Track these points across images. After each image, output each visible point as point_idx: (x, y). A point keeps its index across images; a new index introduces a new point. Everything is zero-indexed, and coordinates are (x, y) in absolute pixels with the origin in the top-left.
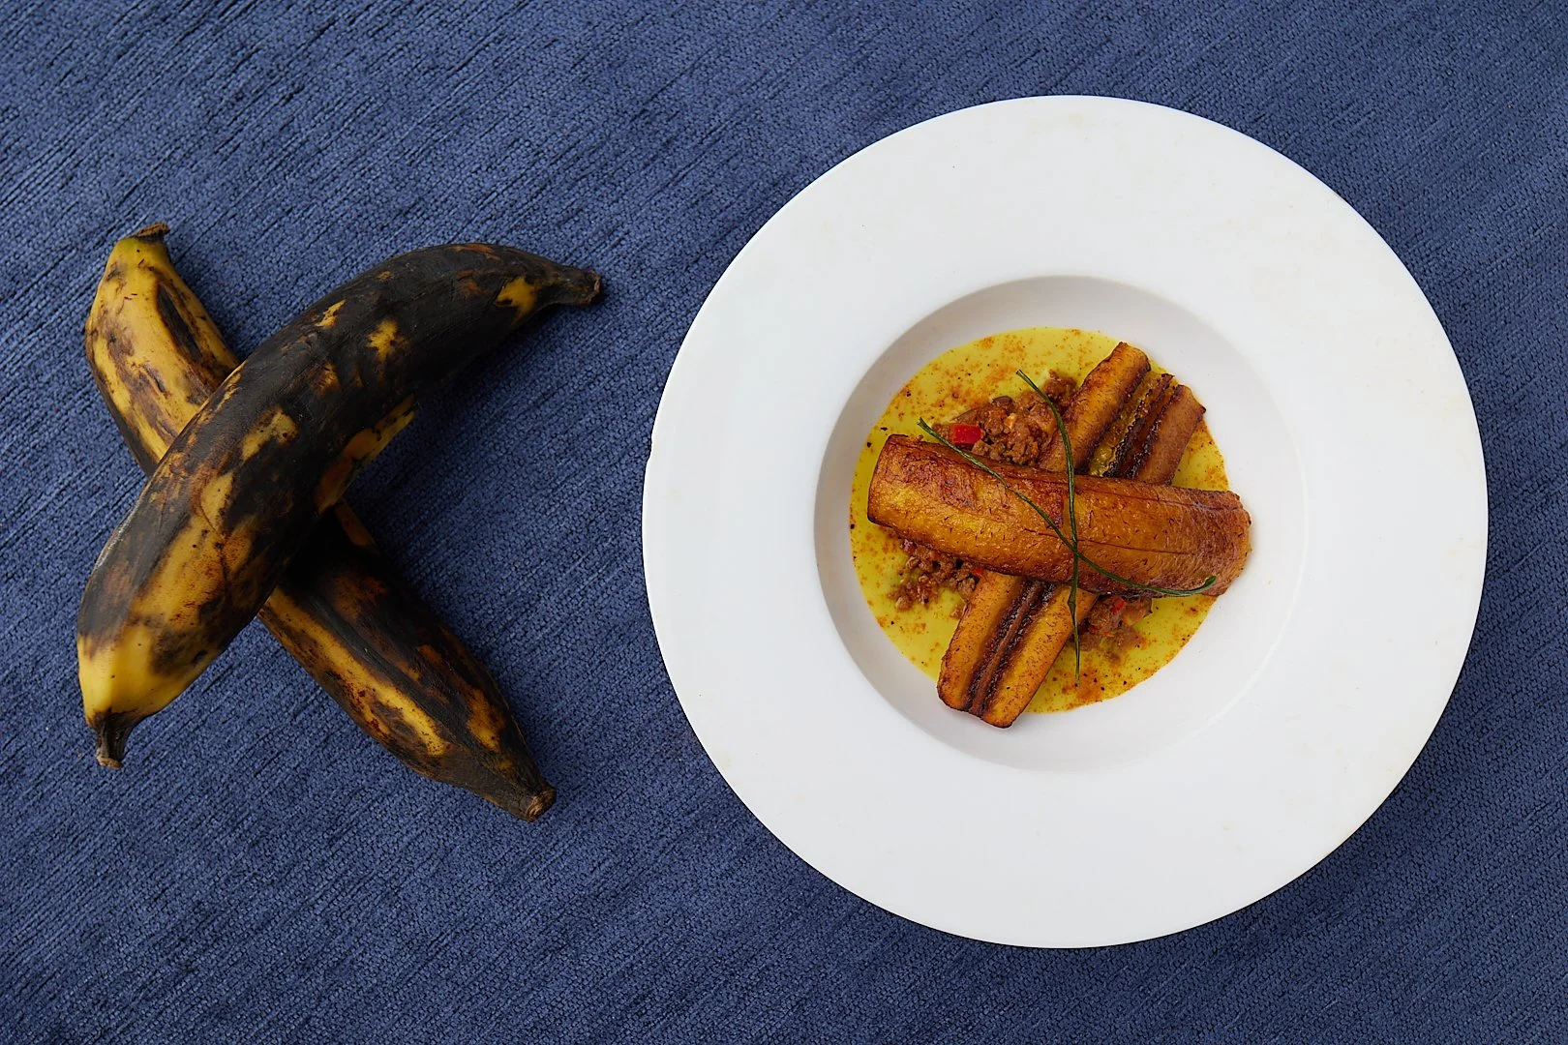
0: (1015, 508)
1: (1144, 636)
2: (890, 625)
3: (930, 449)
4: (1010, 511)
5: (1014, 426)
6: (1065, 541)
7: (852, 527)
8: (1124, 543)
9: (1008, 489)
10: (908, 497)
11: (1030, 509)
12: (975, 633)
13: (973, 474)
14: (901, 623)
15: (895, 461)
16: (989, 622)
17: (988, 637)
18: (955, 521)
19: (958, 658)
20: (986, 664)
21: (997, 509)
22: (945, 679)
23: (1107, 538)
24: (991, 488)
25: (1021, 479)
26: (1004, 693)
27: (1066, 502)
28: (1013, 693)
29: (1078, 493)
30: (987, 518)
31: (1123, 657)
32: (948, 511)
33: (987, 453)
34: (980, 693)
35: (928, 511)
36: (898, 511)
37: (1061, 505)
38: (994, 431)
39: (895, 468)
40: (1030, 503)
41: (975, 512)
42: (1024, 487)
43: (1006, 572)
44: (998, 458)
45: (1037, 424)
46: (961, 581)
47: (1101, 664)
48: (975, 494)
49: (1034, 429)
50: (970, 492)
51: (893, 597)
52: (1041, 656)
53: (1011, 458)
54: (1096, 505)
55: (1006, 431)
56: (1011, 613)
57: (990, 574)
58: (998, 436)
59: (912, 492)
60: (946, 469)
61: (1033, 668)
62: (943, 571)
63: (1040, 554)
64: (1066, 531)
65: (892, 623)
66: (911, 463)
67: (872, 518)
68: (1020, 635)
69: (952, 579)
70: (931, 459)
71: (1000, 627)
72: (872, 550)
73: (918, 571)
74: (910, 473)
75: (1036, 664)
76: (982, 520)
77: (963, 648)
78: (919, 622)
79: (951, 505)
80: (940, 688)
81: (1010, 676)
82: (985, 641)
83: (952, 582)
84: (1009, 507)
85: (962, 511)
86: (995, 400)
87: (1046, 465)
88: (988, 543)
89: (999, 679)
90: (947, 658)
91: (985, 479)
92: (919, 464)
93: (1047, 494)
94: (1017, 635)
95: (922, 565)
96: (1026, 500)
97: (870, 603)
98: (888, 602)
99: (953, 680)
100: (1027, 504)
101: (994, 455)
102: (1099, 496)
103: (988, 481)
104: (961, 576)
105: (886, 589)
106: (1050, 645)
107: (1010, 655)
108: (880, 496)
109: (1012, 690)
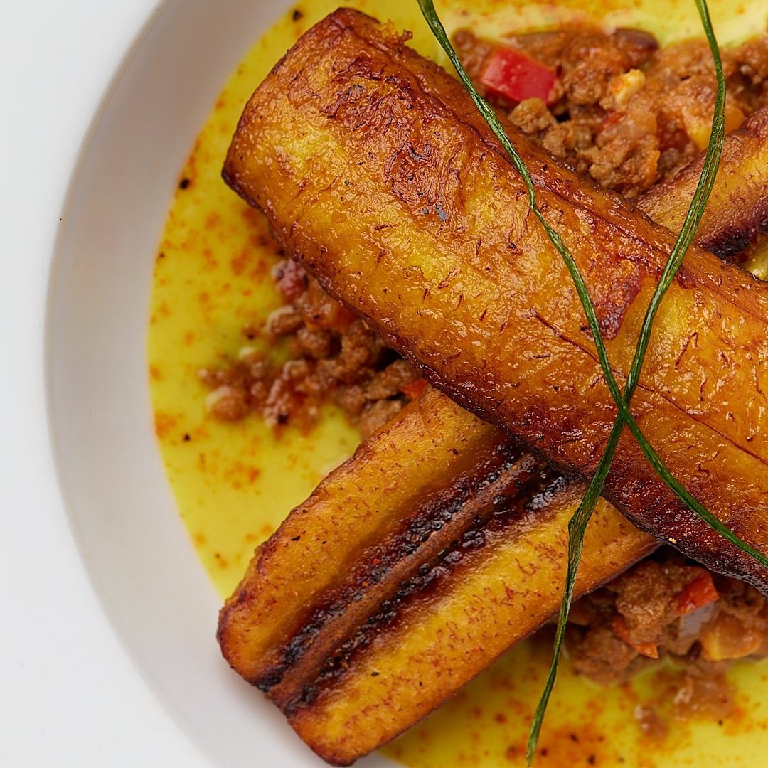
0: (532, 261)
1: (742, 705)
2: (179, 439)
3: (415, 68)
4: (520, 261)
5: (628, 100)
6: (608, 375)
7: (185, 184)
8: (738, 436)
9: (536, 215)
10: (319, 150)
11: (563, 274)
12: (349, 518)
13: (478, 154)
14: (206, 446)
15: (326, 62)
16: (389, 504)
17: (375, 538)
18: (396, 241)
19: (291, 557)
20: (348, 599)
21: (494, 248)
22: (244, 597)
23: (707, 407)
24: (500, 199)
25: (577, 205)
26: (361, 682)
27: (648, 293)
28: (382, 691)
29: (681, 283)
30: (466, 259)
31: (675, 735)
32: (388, 211)
33: (541, 132)
34: (309, 661)
35: (350, 197)
36: (287, 175)
37: (633, 292)
38: (580, 93)
39: (320, 77)
40: (568, 262)
41: (444, 236)
42: (572, 223)
43: (465, 402)
44: (558, 151)
45: (682, 117)
46: (374, 401)
47: (619, 728)
48: (461, 200)
49: (671, 127)
50: (453, 187)
51: (212, 381)
52: (476, 630)
53: (589, 163)
54: (712, 325)
55: (605, 103)
56: (447, 505)
57: (432, 395)
58: (583, 106)
59: (332, 144)
60: (427, 122)
61: (446, 652)
62: (343, 363)
63: (546, 383)
64: (623, 352)
65: (187, 438)
66: (357, 79)
67: (230, 175)
68: (447, 564)
69: (356, 390)
70: (404, 87)
71: (407, 526)
72: (207, 253)
73: (290, 345)
74: (345, 101)
75: (459, 646)
76: (452, 259)
77: (310, 540)
78: (248, 461)
79: (402, 200)
80: (225, 614)
81: (390, 649)
82: (363, 545)
83: (353, 396)
84: (520, 254)
85: (419, 224)
86: (620, 32)
87: (654, 207)
88: (447, 316)
89: (363, 646)
90: (267, 550)
91: (499, 174)
92: (373, 87)
93: (617, 258)
94: (441, 561)
95: (304, 335)
96: (563, 251)
97: (156, 373)
98: (195, 388)
99: (260, 604)
100: (562, 263)
101: (552, 141)
102: (730, 310)
103: (503, 180)
104: (379, 389)
105: (204, 354)
106: (505, 614)
107: (408, 600)
108: (261, 127)
109: (383, 683)
